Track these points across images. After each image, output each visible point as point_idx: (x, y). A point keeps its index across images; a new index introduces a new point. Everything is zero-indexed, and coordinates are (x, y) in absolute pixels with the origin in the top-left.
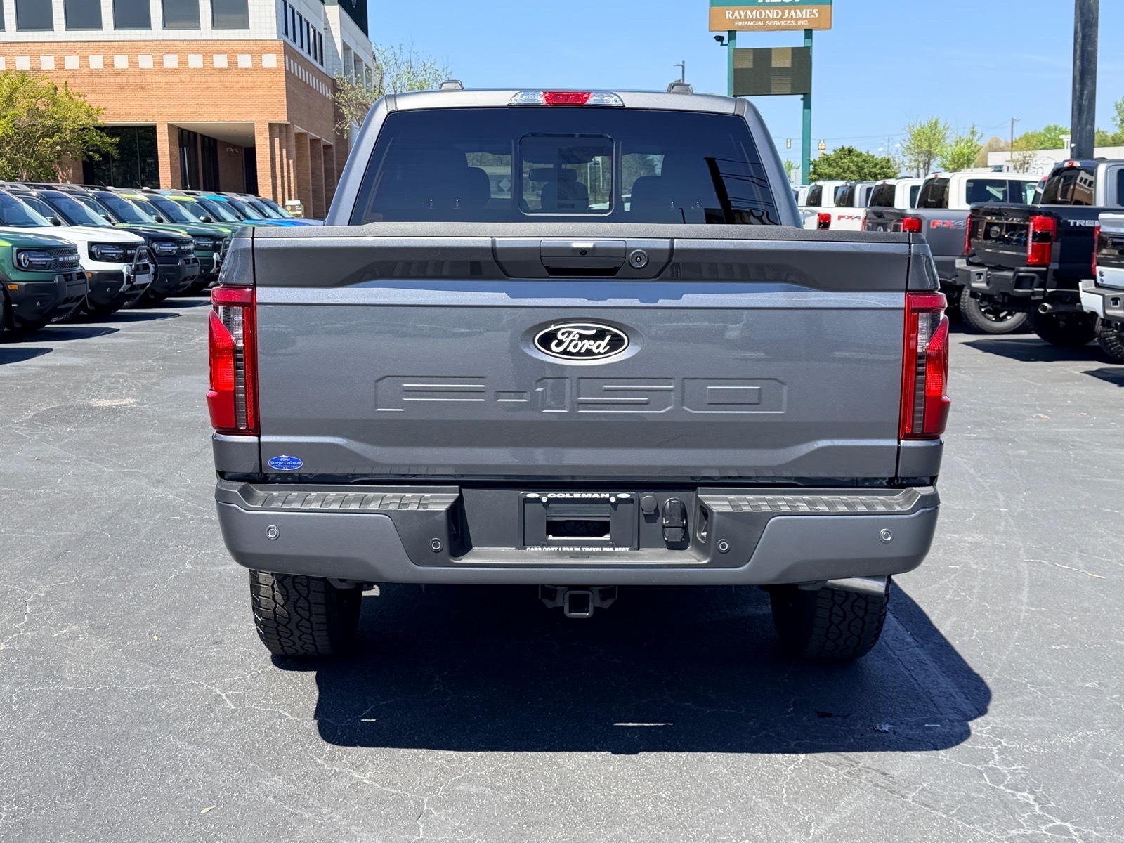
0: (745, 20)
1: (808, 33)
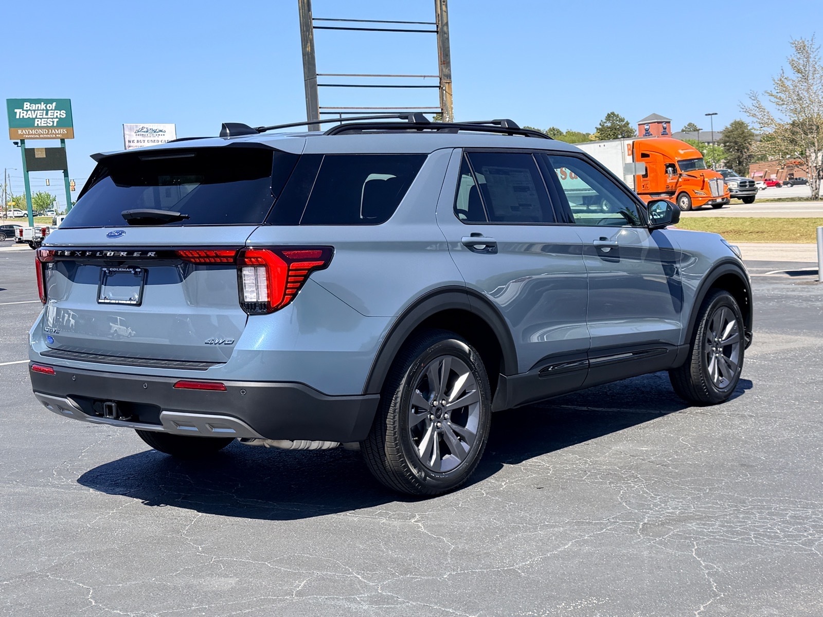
0: (29, 135)
1: (63, 141)
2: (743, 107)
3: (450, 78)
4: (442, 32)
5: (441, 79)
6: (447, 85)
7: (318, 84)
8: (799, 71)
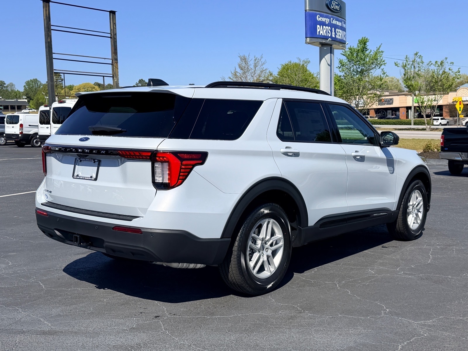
3: (117, 60)
4: (113, 37)
5: (113, 60)
6: (116, 64)
7: (53, 58)
8: (242, 69)
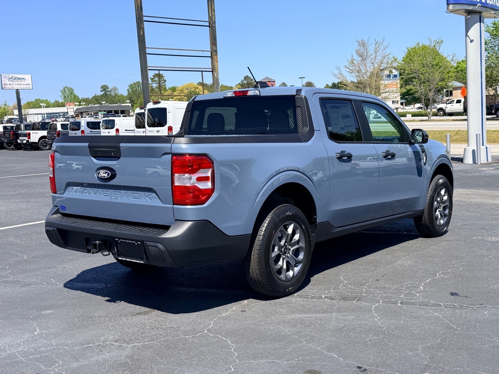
2: (334, 74)
3: (217, 52)
4: (212, 26)
5: (211, 53)
6: (215, 56)
7: (147, 53)
8: (360, 56)
